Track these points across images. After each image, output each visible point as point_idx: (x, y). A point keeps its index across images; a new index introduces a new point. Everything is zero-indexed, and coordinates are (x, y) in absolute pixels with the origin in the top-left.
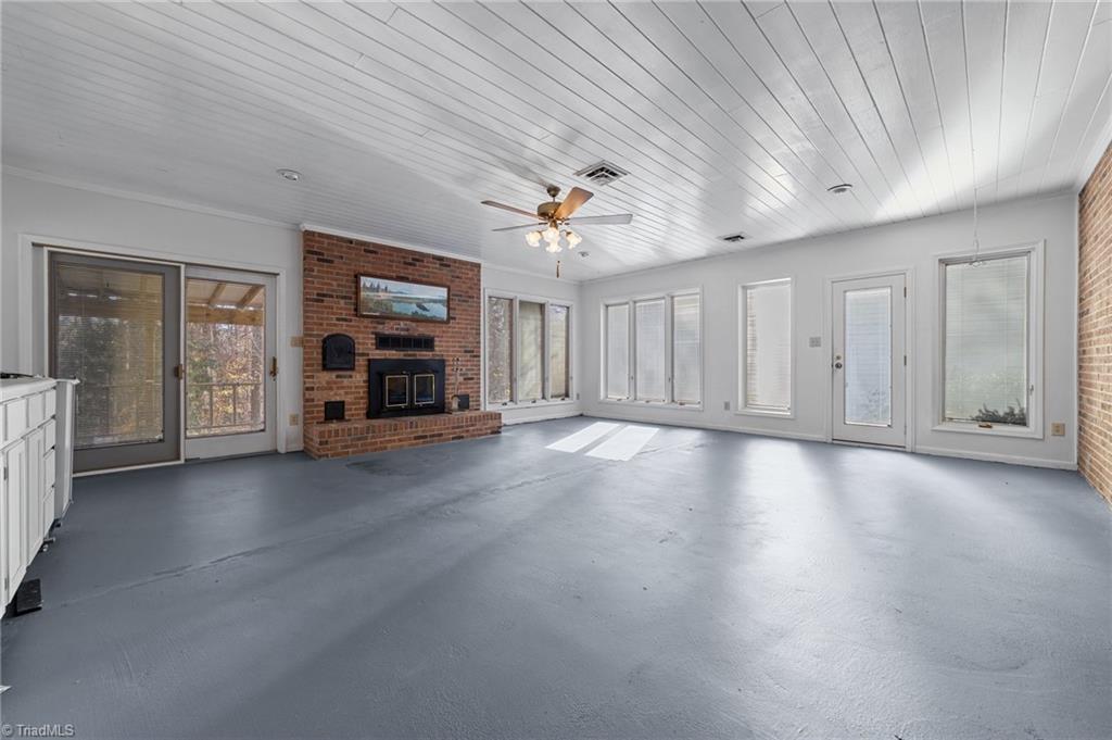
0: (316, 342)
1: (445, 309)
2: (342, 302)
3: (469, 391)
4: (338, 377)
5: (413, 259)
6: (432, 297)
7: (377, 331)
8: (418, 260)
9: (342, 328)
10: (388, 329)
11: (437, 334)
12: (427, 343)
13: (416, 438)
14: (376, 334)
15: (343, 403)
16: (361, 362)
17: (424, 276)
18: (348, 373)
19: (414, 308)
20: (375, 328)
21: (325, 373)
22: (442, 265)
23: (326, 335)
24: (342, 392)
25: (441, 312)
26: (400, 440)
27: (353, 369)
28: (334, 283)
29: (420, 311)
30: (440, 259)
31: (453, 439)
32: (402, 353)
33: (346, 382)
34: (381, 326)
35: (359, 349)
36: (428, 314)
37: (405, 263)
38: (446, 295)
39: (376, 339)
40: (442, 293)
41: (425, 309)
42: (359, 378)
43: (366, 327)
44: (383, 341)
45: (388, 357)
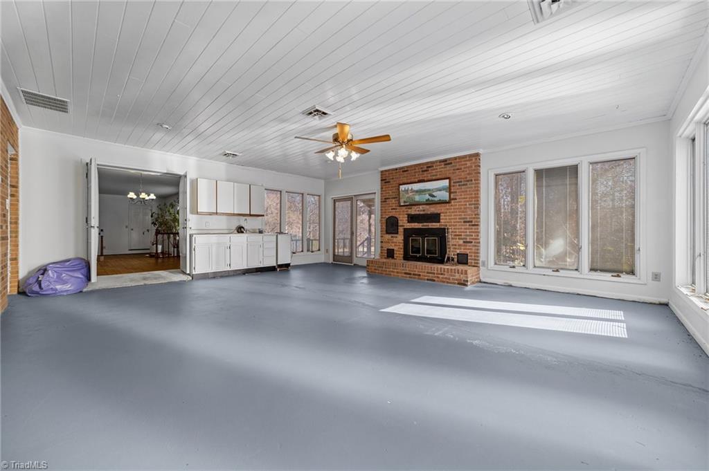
0: (384, 220)
1: (448, 194)
2: (393, 200)
3: (468, 252)
4: (392, 237)
5: (427, 167)
6: (438, 187)
7: (409, 213)
8: (430, 167)
9: (393, 213)
10: (414, 211)
11: (443, 211)
12: (435, 217)
13: (405, 273)
14: (408, 215)
15: (393, 250)
16: (401, 230)
17: (434, 176)
18: (396, 235)
19: (427, 197)
20: (407, 211)
21: (387, 235)
22: (445, 164)
23: (387, 217)
24: (393, 244)
25: (444, 195)
26: (397, 272)
27: (397, 233)
28: (390, 192)
29: (431, 198)
30: (445, 161)
31: (428, 280)
32: (421, 224)
33: (395, 240)
34: (410, 210)
35: (400, 223)
36: (436, 199)
37: (423, 171)
38: (448, 184)
39: (408, 217)
40: (446, 183)
41: (433, 196)
42: (400, 238)
43: (403, 211)
44: (412, 218)
45: (413, 227)
